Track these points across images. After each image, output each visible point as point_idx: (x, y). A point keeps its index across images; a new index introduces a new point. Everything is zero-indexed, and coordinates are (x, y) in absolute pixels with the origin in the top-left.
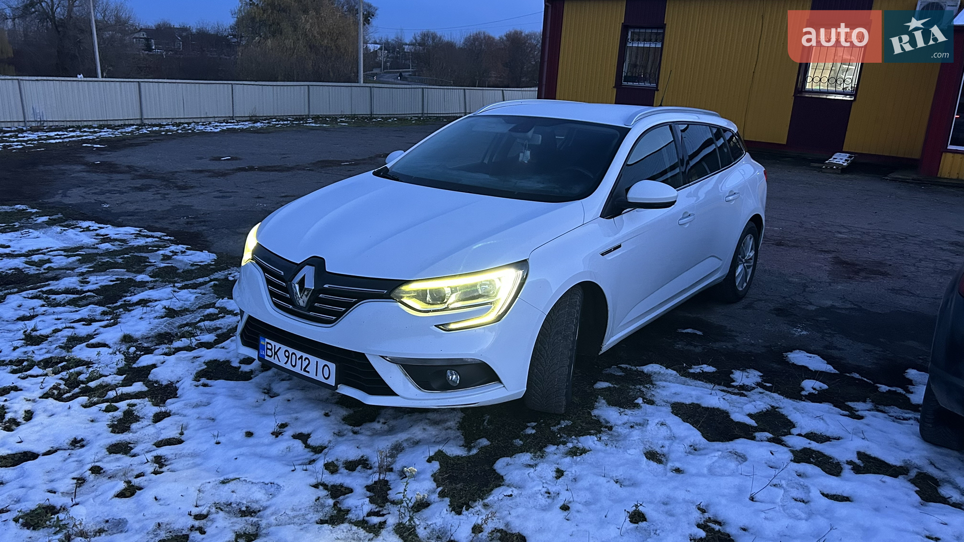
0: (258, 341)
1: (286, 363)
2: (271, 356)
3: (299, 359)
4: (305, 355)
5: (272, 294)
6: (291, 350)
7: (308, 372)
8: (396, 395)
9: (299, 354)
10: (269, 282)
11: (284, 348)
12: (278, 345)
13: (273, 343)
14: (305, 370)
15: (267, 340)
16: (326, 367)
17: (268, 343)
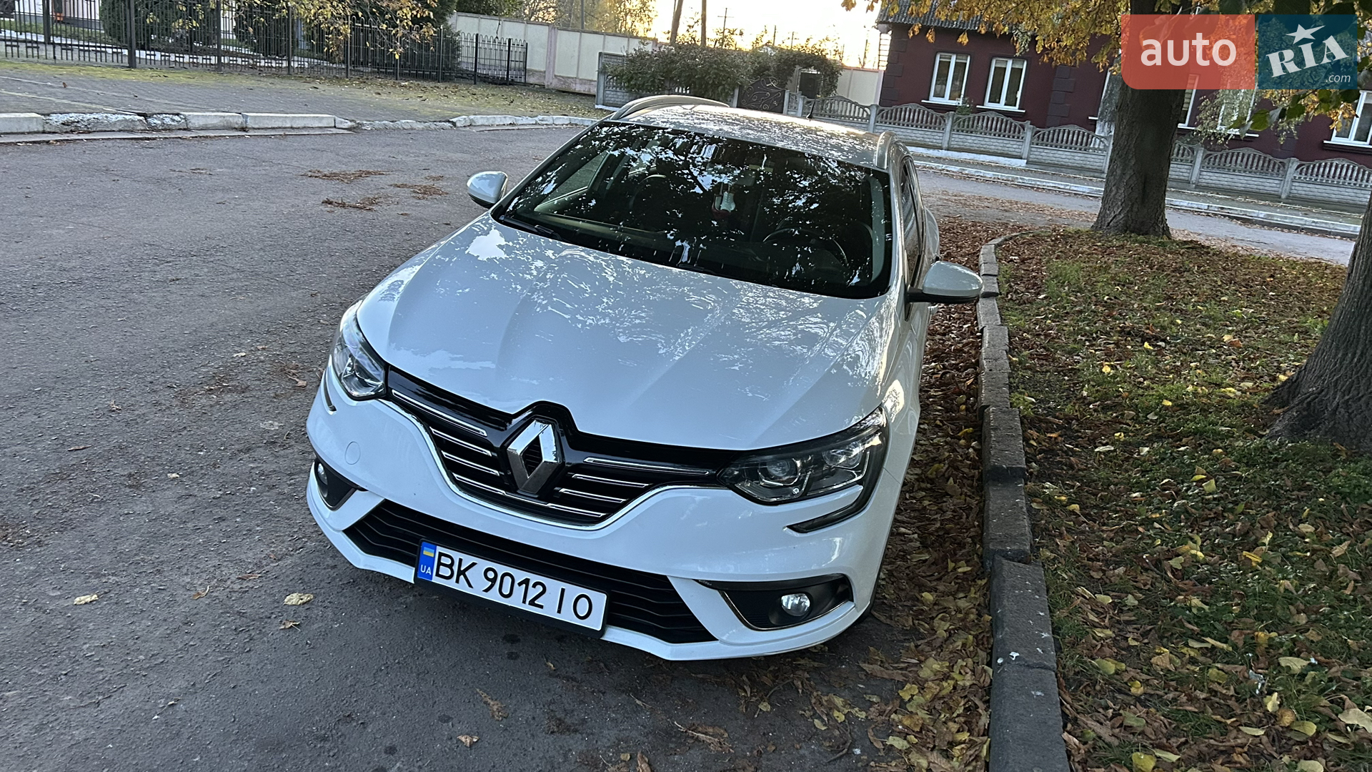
0: (418, 551)
1: (486, 591)
2: (448, 578)
3: (520, 584)
4: (534, 578)
5: (450, 466)
6: (501, 569)
7: (541, 607)
8: (713, 639)
9: (520, 575)
10: (440, 444)
11: (483, 564)
12: (468, 560)
13: (457, 555)
14: (532, 603)
15: (440, 549)
16: (584, 599)
17: (441, 554)
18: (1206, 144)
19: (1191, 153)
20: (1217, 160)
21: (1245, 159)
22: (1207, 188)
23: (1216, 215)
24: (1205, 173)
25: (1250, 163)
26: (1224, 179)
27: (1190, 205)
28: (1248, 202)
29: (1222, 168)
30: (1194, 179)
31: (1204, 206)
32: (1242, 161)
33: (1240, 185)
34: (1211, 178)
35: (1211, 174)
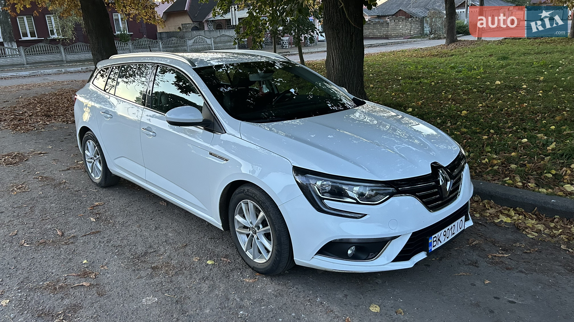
1: (444, 240)
2: (435, 245)
3: (450, 230)
4: (452, 225)
6: (446, 229)
9: (450, 227)
11: (443, 231)
12: (440, 233)
13: (437, 235)
14: (453, 234)
16: (461, 221)
17: (433, 238)
18: (63, 44)
19: (58, 49)
20: (70, 50)
21: (80, 47)
22: (71, 62)
23: (87, 71)
24: (67, 56)
25: (82, 48)
26: (75, 57)
27: (74, 70)
28: (90, 64)
29: (73, 52)
30: (64, 59)
31: (80, 69)
32: (79, 48)
33: (83, 58)
34: (70, 57)
35: (70, 56)
